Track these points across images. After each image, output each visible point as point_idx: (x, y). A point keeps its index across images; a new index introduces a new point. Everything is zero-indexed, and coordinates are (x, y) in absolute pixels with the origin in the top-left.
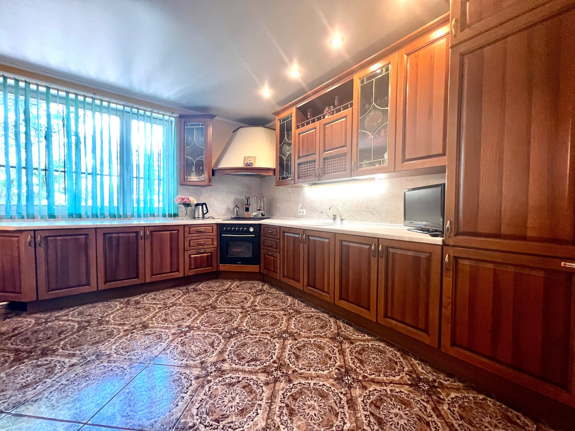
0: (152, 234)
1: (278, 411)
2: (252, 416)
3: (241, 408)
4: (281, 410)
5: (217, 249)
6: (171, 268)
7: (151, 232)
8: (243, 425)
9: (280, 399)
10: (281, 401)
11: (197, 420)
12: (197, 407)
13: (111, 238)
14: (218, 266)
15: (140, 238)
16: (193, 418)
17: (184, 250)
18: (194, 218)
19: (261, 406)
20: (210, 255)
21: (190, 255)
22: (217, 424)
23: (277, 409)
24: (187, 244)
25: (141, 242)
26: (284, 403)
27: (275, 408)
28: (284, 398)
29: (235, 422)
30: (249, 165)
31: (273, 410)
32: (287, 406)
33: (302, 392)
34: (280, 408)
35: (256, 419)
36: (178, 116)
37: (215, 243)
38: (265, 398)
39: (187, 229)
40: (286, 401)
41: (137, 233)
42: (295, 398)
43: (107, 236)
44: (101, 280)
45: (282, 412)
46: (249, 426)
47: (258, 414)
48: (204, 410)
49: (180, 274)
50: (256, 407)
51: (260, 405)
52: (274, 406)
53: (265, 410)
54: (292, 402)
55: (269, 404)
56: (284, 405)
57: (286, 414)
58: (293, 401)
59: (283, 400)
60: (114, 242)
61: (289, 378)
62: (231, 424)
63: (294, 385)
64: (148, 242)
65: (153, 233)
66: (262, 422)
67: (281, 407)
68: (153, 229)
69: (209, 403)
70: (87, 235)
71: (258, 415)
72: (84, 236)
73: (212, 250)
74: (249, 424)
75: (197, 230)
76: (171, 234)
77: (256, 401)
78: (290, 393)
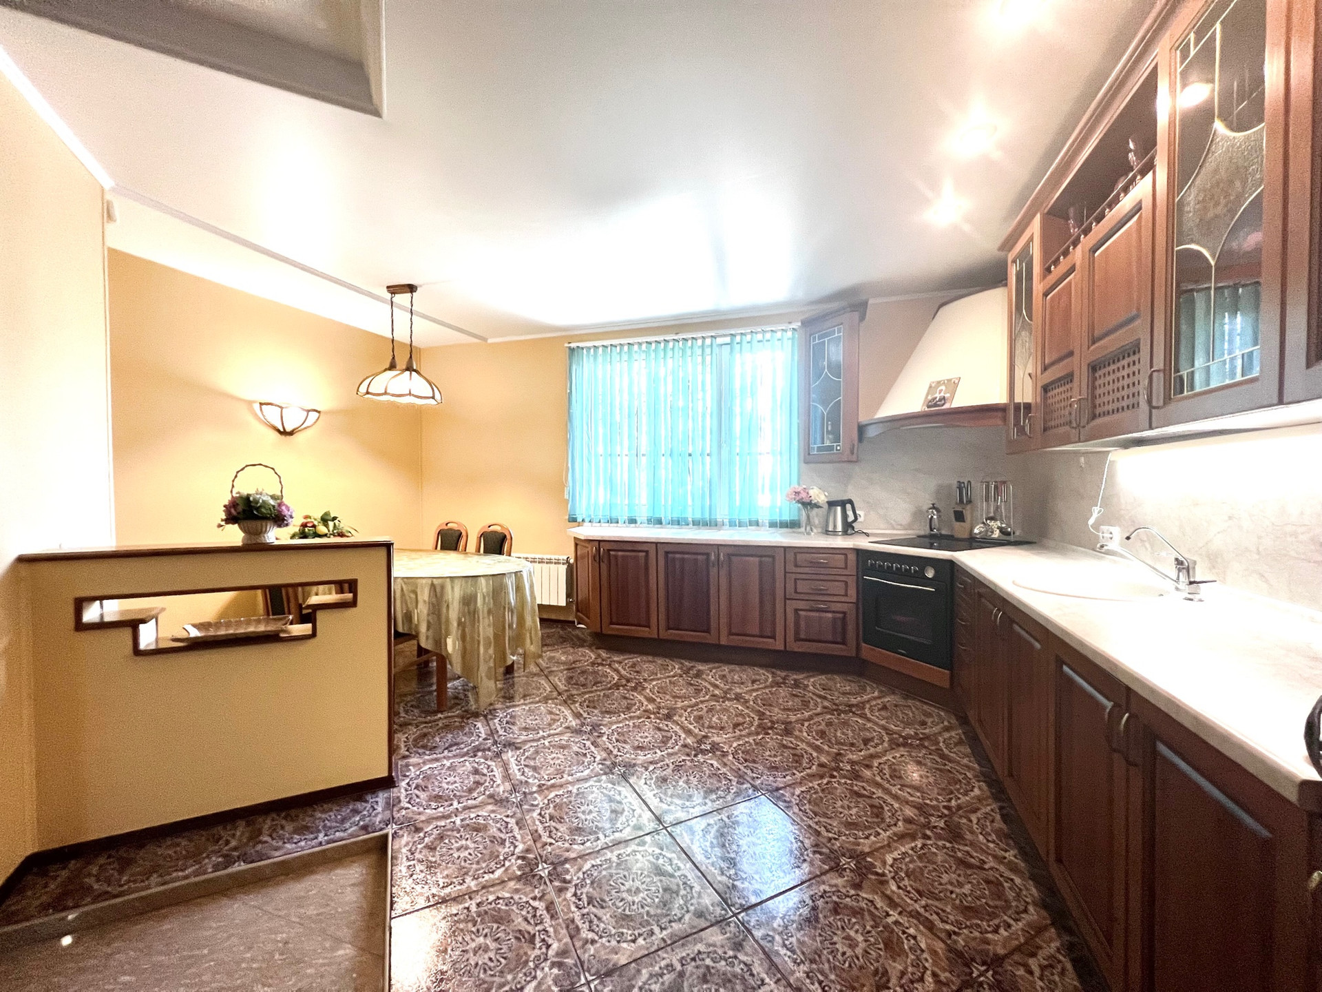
0: (729, 558)
1: (660, 968)
2: (625, 935)
3: (629, 913)
4: (665, 971)
5: (857, 609)
6: (761, 628)
7: (728, 556)
8: (603, 935)
9: (684, 954)
10: (683, 958)
11: (578, 879)
12: (595, 864)
13: (674, 559)
14: (858, 648)
15: (711, 564)
16: (578, 872)
17: (786, 599)
18: (827, 532)
19: (652, 936)
20: (839, 618)
21: (796, 610)
22: (586, 903)
23: (663, 963)
24: (791, 587)
25: (713, 572)
26: (683, 965)
27: (664, 959)
28: (694, 959)
29: (603, 922)
30: (936, 405)
31: (657, 958)
32: (681, 975)
33: (730, 981)
34: (668, 966)
35: (624, 945)
36: (799, 324)
37: (852, 592)
38: (669, 930)
39: (790, 555)
40: (690, 968)
41: (708, 555)
42: (709, 978)
43: (670, 555)
44: (662, 624)
45: (662, 975)
46: (607, 944)
47: (634, 941)
48: (595, 874)
49: (778, 645)
50: (644, 930)
51: (652, 933)
52: (665, 955)
53: (649, 945)
54: (695, 977)
55: (663, 945)
56: (679, 967)
57: (663, 984)
58: (699, 977)
59: (689, 960)
61: (743, 940)
62: (595, 920)
63: (736, 957)
65: (733, 558)
66: (626, 956)
67: (672, 966)
68: (730, 551)
69: (609, 871)
70: (647, 552)
71: (632, 944)
72: (644, 554)
73: (844, 607)
74: (609, 942)
76: (761, 563)
77: (654, 923)
78: (711, 964)
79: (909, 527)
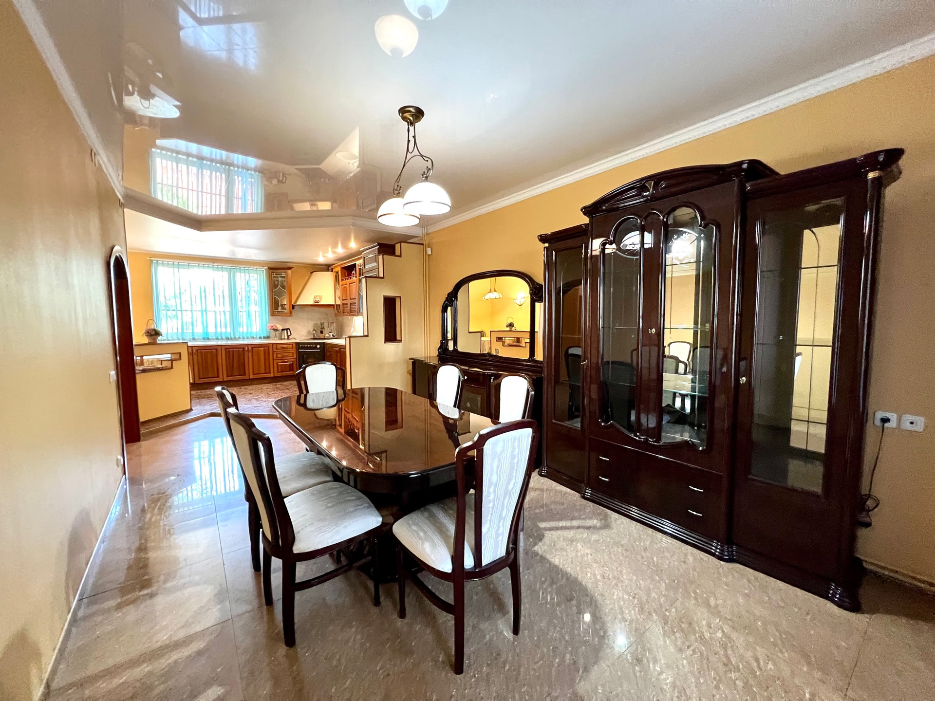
5: (296, 359)
6: (265, 370)
7: (252, 348)
13: (229, 351)
15: (245, 351)
17: (274, 360)
18: (281, 339)
20: (291, 363)
21: (277, 363)
24: (275, 355)
25: (246, 354)
30: (317, 303)
37: (295, 356)
39: (275, 346)
41: (244, 348)
43: (227, 350)
44: (225, 375)
49: (272, 375)
60: (231, 353)
64: (250, 354)
65: (254, 349)
68: (253, 346)
70: (216, 349)
73: (293, 360)
75: (282, 347)
76: (264, 350)
79: (306, 336)
